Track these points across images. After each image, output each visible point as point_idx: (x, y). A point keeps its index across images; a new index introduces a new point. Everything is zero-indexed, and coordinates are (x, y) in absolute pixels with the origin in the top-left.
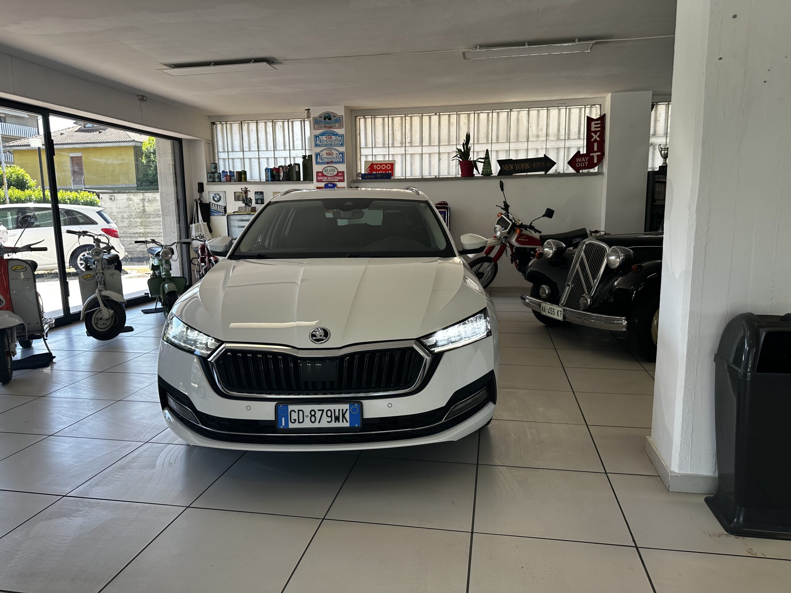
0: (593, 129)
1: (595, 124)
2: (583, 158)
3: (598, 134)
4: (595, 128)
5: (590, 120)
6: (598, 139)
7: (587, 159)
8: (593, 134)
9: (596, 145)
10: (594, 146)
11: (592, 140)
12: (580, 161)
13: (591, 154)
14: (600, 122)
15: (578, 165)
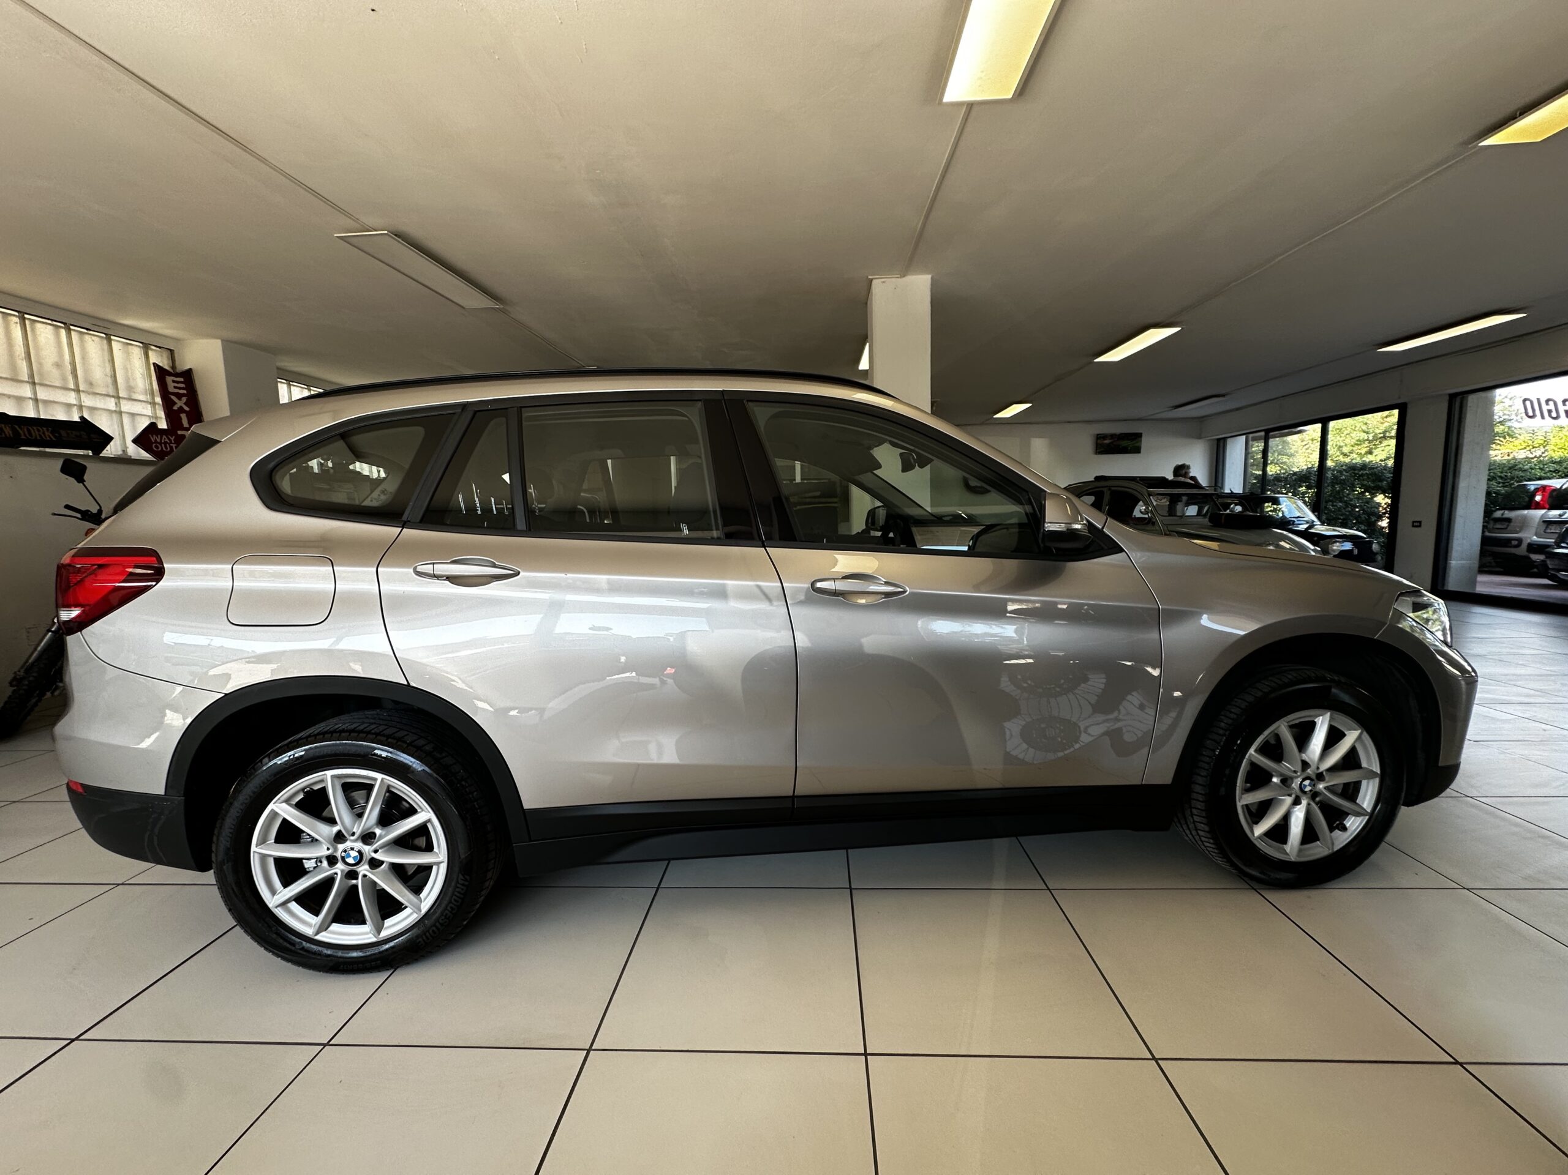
0: (171, 389)
1: (174, 382)
2: (164, 437)
3: (184, 399)
4: (175, 387)
5: (161, 372)
6: (187, 409)
7: (172, 439)
8: (173, 398)
9: (183, 416)
10: (181, 418)
11: (175, 408)
12: (158, 440)
13: (179, 432)
14: (182, 380)
15: (157, 447)
